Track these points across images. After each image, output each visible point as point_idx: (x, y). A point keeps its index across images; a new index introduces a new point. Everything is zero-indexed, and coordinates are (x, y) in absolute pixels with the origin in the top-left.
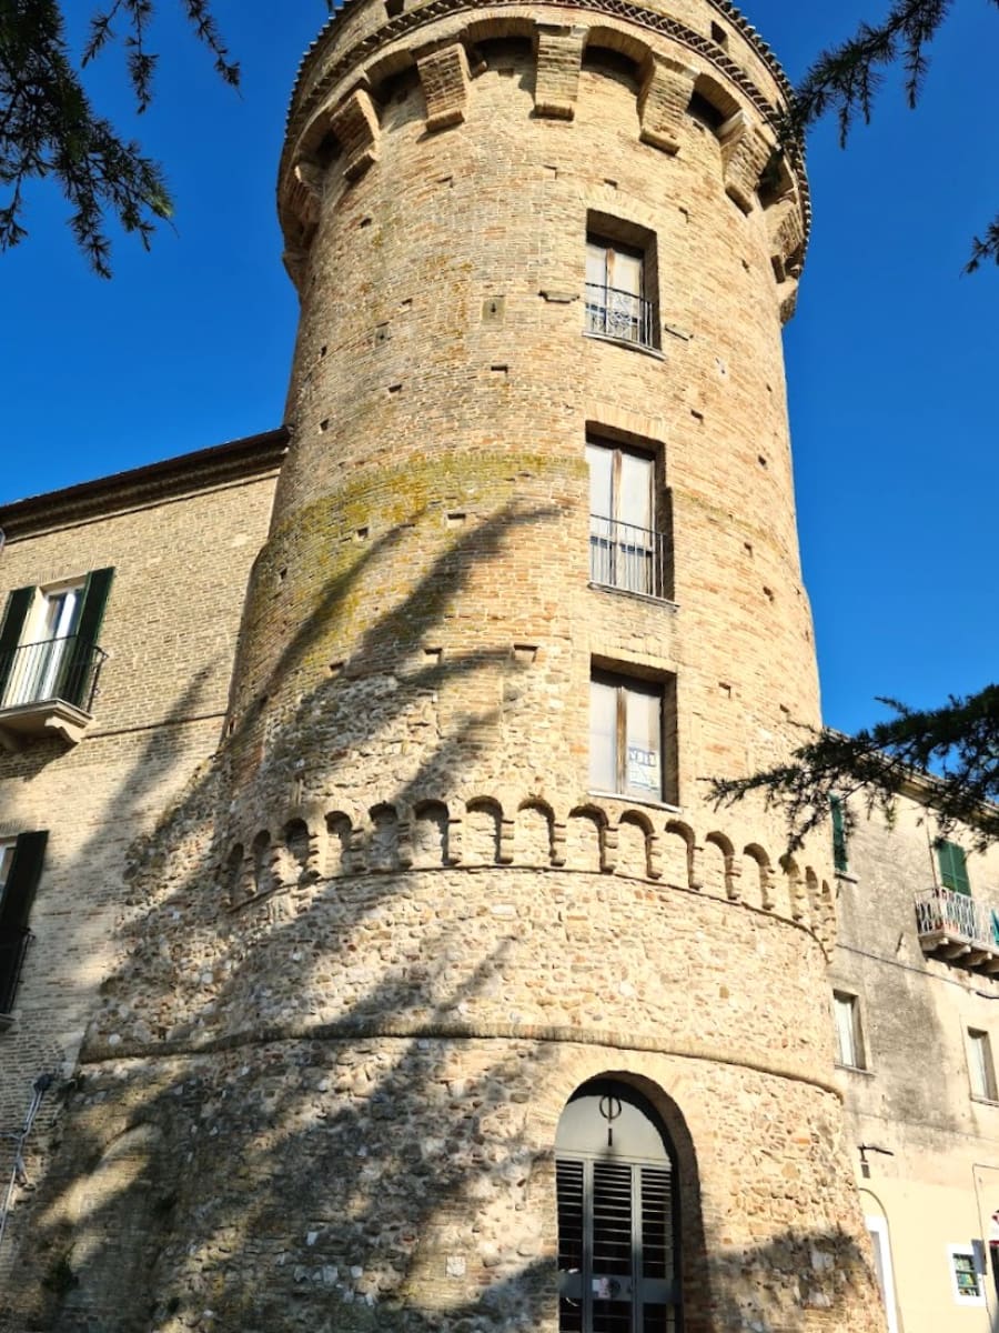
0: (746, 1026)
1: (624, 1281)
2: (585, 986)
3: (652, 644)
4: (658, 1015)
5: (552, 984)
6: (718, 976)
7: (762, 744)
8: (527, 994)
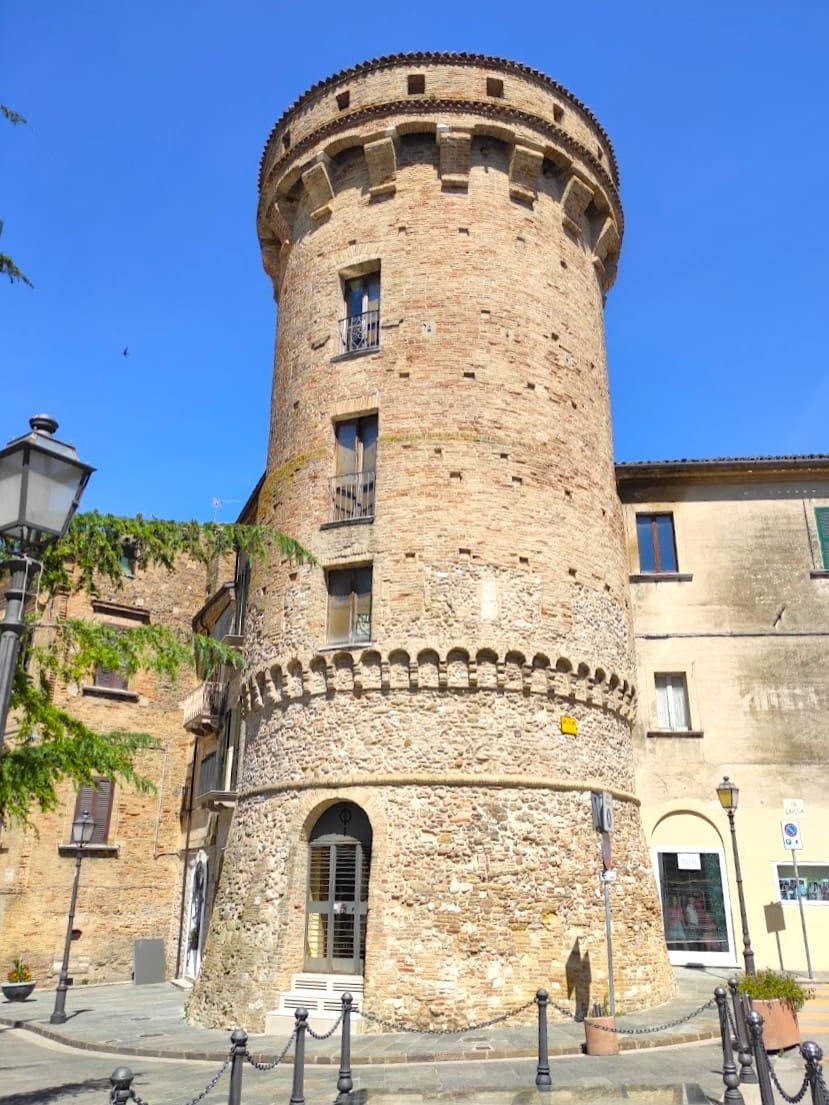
0: (424, 759)
1: (350, 905)
2: (320, 756)
3: (356, 548)
4: (363, 764)
5: (307, 759)
6: (404, 734)
7: (438, 582)
8: (297, 765)
